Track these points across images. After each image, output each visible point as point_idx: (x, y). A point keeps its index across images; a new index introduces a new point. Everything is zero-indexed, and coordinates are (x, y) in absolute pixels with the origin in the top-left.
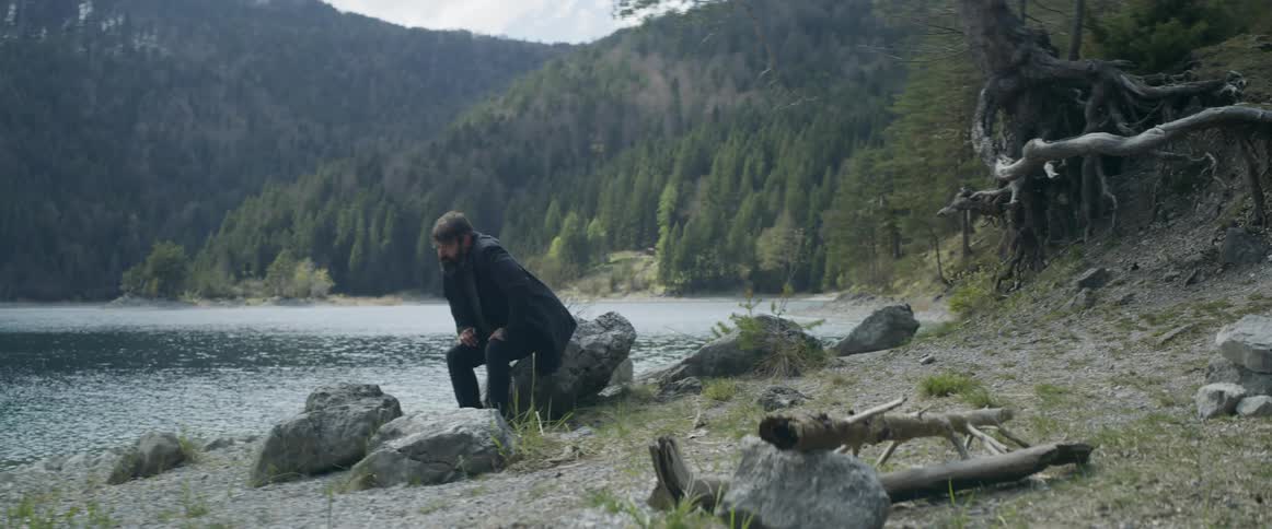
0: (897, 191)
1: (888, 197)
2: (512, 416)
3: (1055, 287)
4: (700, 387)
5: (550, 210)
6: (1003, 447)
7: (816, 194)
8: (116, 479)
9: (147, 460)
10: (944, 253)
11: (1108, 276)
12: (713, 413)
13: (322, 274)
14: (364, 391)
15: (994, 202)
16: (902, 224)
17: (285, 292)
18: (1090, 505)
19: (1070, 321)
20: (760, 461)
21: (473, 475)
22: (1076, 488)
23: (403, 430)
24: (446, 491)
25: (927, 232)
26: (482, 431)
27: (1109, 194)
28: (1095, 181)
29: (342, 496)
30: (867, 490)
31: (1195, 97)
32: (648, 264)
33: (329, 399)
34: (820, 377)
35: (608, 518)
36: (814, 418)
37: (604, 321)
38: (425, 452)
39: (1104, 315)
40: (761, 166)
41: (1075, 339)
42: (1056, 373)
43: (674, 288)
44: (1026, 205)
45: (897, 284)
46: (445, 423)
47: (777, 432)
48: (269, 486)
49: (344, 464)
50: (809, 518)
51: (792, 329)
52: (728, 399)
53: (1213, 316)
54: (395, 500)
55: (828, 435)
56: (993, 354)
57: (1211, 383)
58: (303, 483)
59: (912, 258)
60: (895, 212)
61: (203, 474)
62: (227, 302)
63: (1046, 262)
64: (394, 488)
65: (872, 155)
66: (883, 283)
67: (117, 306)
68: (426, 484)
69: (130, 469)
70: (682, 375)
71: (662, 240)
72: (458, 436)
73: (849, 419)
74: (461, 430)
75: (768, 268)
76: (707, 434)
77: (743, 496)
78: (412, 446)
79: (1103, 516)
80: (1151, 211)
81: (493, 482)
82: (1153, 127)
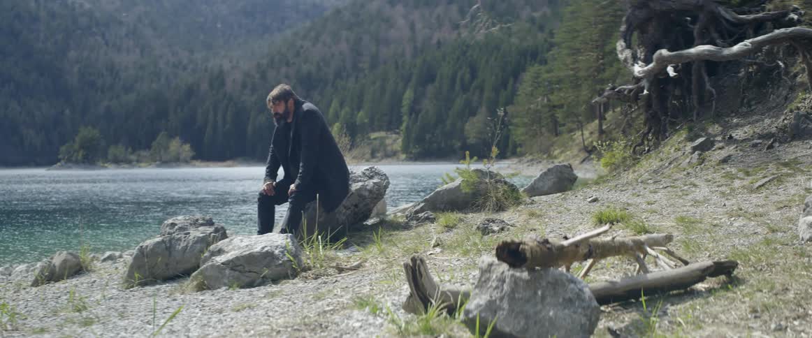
0: (556, 93)
1: (551, 97)
2: (302, 239)
3: (675, 151)
4: (435, 219)
5: (333, 105)
6: (673, 263)
7: (504, 94)
8: (36, 283)
9: (57, 269)
10: (586, 133)
11: (712, 144)
12: (444, 236)
13: (187, 147)
14: (200, 222)
15: (632, 93)
16: (559, 115)
17: (163, 160)
18: (744, 308)
19: (688, 174)
20: (494, 277)
21: (275, 281)
22: (730, 295)
23: (226, 249)
24: (254, 293)
25: (575, 119)
26: (281, 249)
27: (711, 88)
28: (700, 78)
29: (182, 296)
30: (583, 300)
31: (769, 23)
32: (395, 141)
33: (176, 227)
34: (518, 211)
35: (371, 319)
36: (539, 242)
37: (367, 172)
38: (241, 265)
39: (712, 170)
40: (468, 76)
41: (695, 186)
42: (685, 209)
43: (412, 156)
44: (654, 96)
45: (556, 152)
46: (255, 244)
47: (511, 254)
48: (136, 288)
49: (187, 273)
50: (535, 323)
51: (498, 178)
52: (454, 226)
53: (789, 170)
54: (218, 299)
55: (551, 255)
56: (638, 196)
57: (807, 215)
58: (158, 286)
59: (566, 136)
60: (554, 107)
61: (93, 280)
62: (126, 166)
63: (667, 134)
64: (219, 290)
65: (540, 70)
66: (547, 152)
67: (57, 169)
68: (242, 287)
69: (46, 276)
70: (422, 210)
71: (404, 125)
72: (264, 253)
73: (565, 243)
74: (266, 249)
75: (472, 142)
76: (441, 252)
77: (481, 306)
78: (232, 261)
79: (756, 317)
80: (739, 100)
81: (287, 286)
82: (742, 41)
